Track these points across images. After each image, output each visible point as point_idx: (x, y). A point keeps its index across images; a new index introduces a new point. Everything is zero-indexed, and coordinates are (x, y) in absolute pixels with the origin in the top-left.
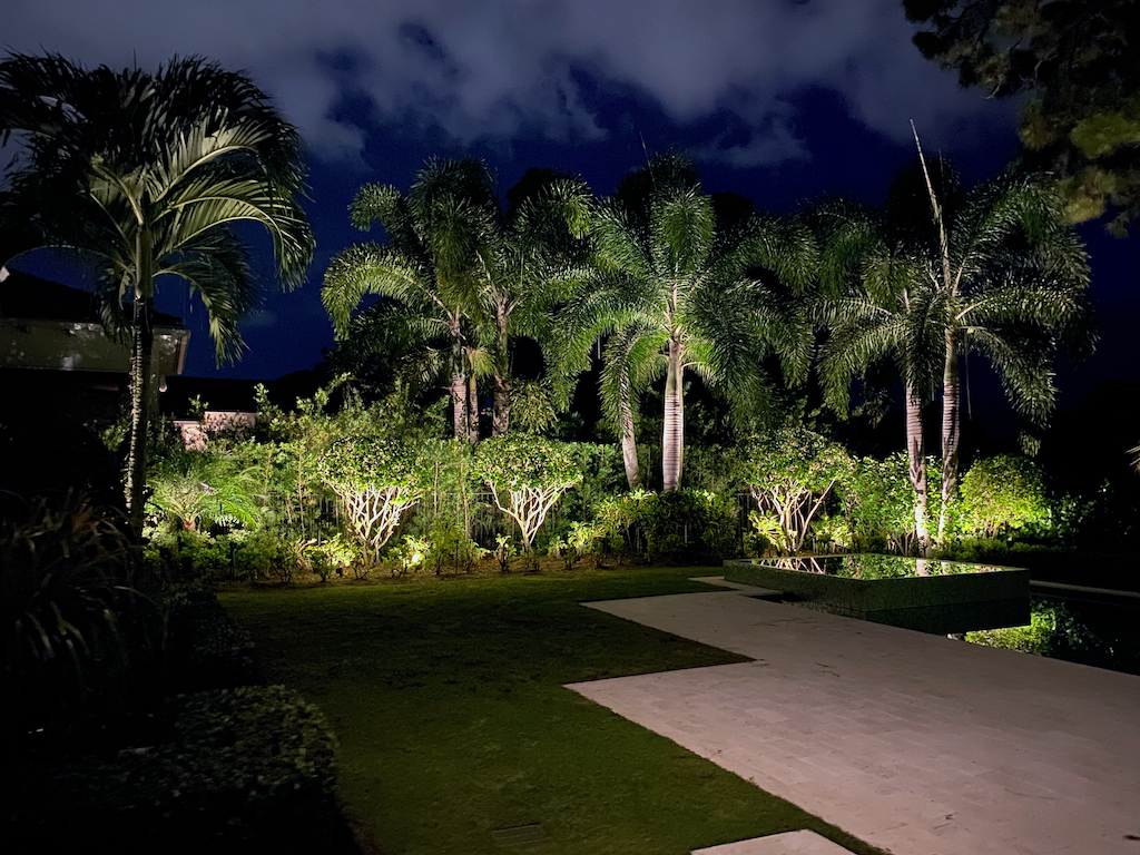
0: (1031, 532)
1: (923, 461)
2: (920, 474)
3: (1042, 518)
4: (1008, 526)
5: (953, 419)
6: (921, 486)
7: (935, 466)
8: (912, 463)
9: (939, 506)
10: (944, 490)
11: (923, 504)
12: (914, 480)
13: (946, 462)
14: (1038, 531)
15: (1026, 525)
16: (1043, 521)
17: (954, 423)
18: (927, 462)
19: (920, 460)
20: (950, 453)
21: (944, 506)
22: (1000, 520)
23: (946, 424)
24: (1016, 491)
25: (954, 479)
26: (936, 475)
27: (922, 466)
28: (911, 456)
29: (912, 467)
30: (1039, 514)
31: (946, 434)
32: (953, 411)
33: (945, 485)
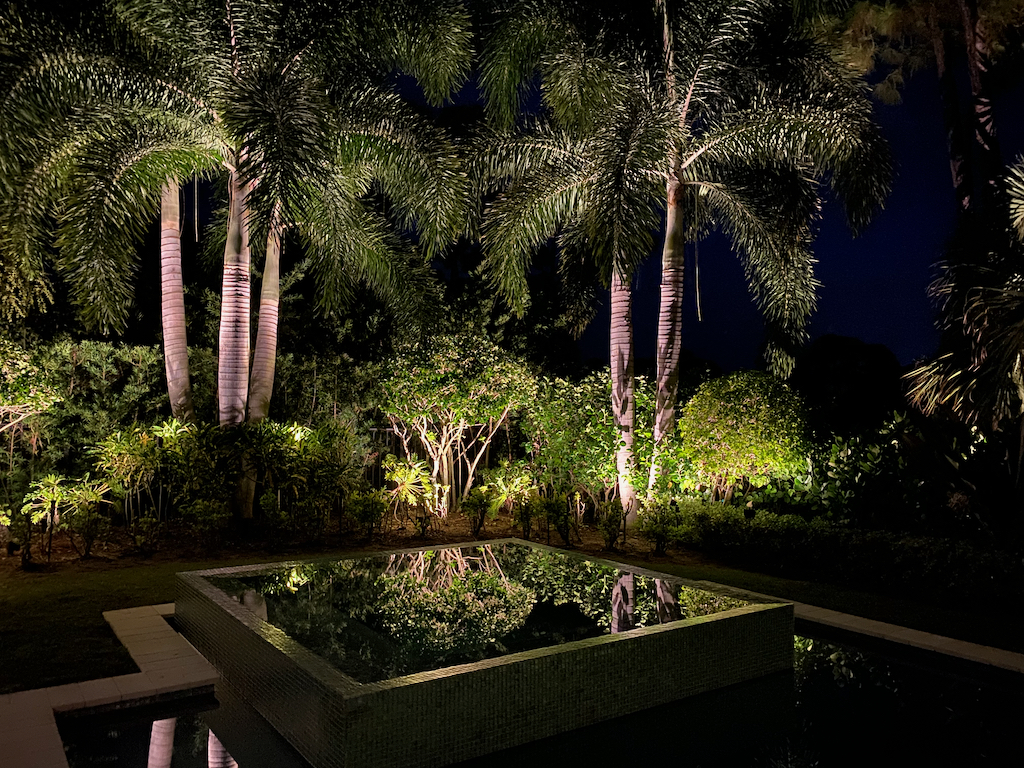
0: (780, 494)
1: (630, 384)
2: (625, 402)
3: (799, 472)
4: (746, 483)
5: (673, 320)
6: (626, 419)
7: (647, 391)
8: (615, 386)
9: (650, 450)
10: (657, 426)
11: (628, 446)
12: (616, 410)
13: (661, 384)
14: (791, 492)
15: (774, 482)
16: (799, 478)
17: (673, 325)
18: (637, 384)
19: (625, 382)
20: (667, 371)
21: (656, 452)
22: (735, 474)
23: (663, 328)
24: (761, 429)
25: (671, 410)
26: (647, 404)
27: (629, 391)
28: (614, 376)
29: (615, 392)
30: (794, 466)
31: (662, 341)
32: (673, 308)
33: (658, 418)
